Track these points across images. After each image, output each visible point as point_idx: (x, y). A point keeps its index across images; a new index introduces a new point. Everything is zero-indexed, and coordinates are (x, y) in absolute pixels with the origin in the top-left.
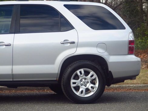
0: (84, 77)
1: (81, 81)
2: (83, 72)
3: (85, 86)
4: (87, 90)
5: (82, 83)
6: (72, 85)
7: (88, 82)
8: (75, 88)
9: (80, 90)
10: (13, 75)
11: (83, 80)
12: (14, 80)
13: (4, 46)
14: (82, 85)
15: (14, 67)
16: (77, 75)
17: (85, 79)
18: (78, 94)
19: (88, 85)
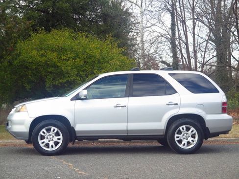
0: (186, 132)
1: (183, 135)
2: (185, 128)
3: (187, 139)
4: (189, 143)
5: (184, 137)
6: (176, 139)
7: (189, 137)
8: (178, 141)
9: (183, 143)
10: (128, 131)
11: (185, 135)
12: (129, 134)
13: (121, 108)
14: (184, 139)
15: (128, 124)
16: (180, 130)
17: (187, 134)
18: (181, 146)
19: (189, 139)
